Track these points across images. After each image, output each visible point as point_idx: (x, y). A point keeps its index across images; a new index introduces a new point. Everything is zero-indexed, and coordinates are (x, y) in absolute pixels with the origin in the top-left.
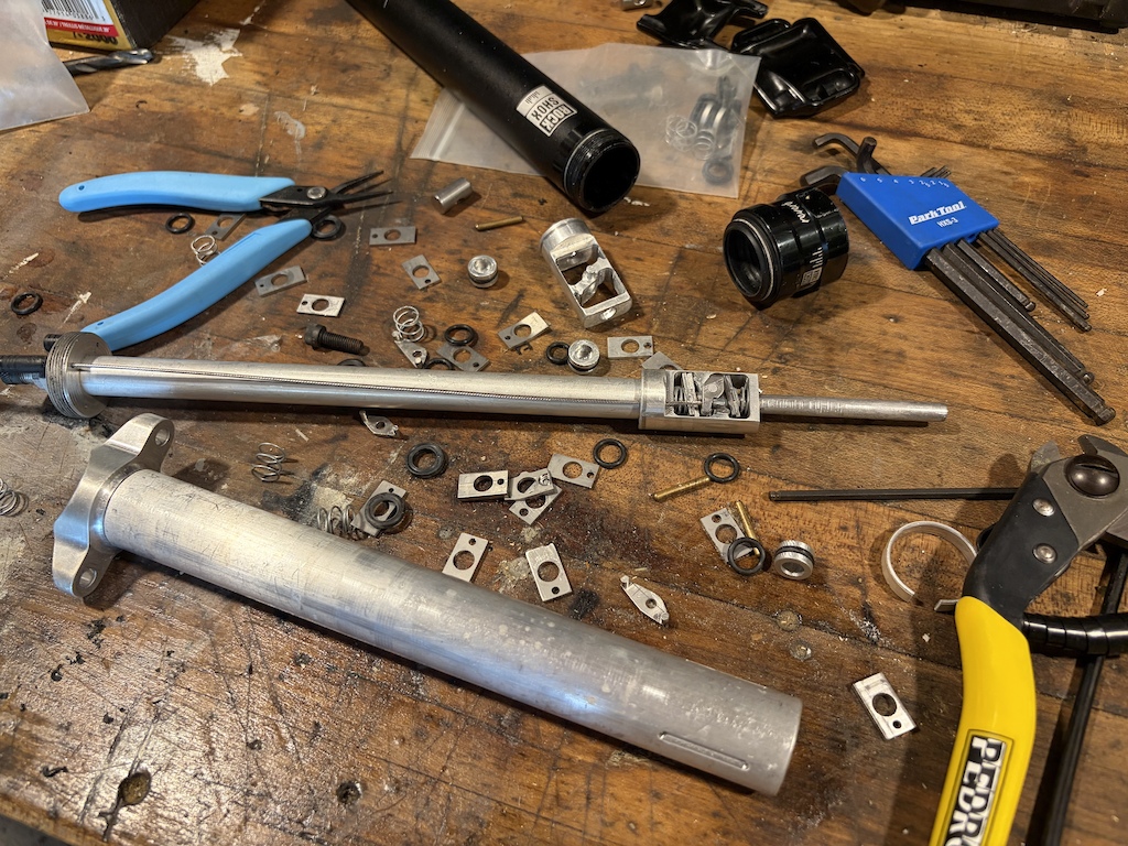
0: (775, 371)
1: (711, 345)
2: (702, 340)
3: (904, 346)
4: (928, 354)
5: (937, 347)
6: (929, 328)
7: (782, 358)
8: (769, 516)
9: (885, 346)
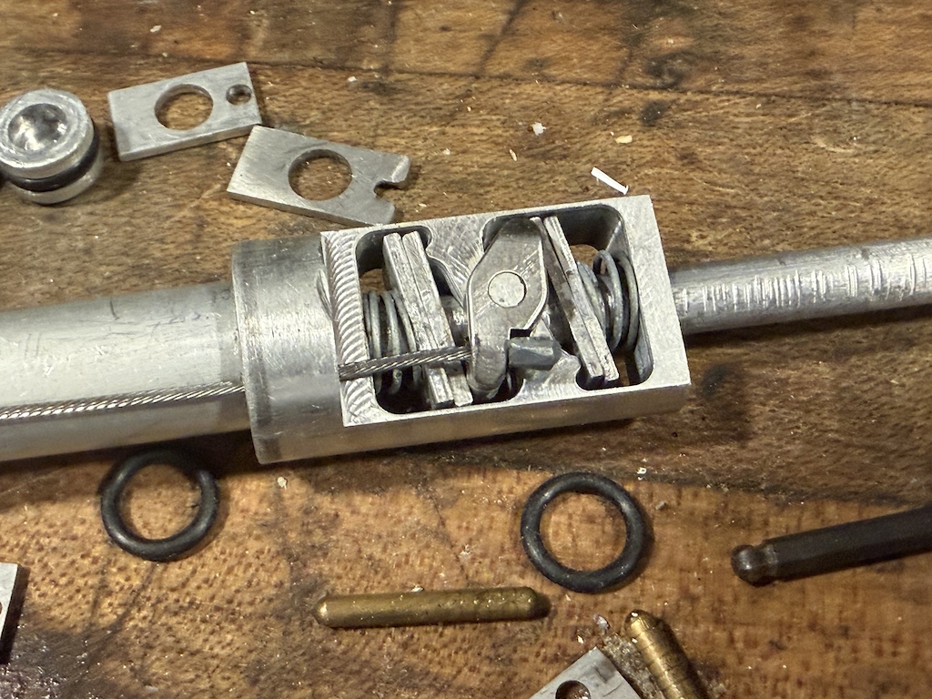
0: (652, 117)
1: (437, 63)
2: (409, 55)
7: (662, 70)
8: (751, 643)
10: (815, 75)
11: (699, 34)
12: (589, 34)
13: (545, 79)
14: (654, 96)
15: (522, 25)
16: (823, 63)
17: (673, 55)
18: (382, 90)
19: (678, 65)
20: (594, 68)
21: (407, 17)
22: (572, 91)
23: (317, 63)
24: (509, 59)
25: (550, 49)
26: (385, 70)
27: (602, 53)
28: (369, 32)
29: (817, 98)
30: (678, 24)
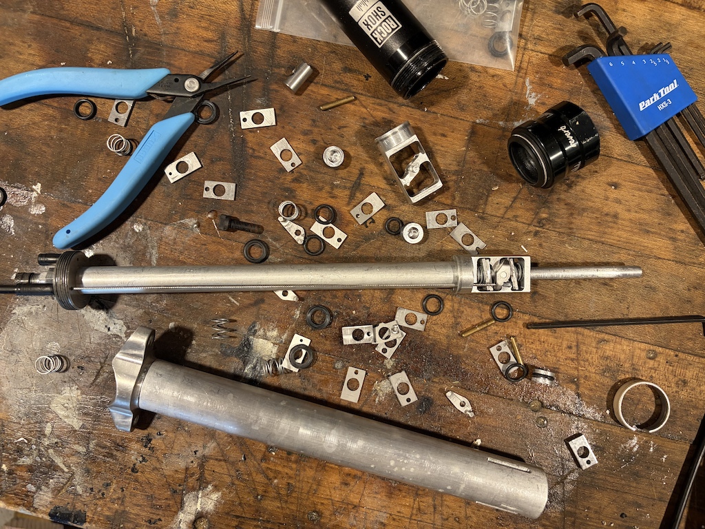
0: (536, 234)
1: (494, 213)
2: (489, 210)
3: (619, 209)
4: (633, 215)
5: (640, 209)
6: (637, 193)
7: (541, 223)
9: (606, 210)
10: (570, 229)
11: (550, 214)
12: (528, 210)
13: (517, 221)
14: (537, 229)
15: (514, 205)
16: (572, 226)
17: (544, 219)
18: (482, 218)
19: (544, 222)
20: (527, 220)
21: (490, 199)
22: (521, 225)
23: (469, 209)
24: (510, 214)
25: (519, 213)
26: (483, 213)
27: (529, 216)
28: (481, 202)
29: (569, 235)
30: (547, 210)
